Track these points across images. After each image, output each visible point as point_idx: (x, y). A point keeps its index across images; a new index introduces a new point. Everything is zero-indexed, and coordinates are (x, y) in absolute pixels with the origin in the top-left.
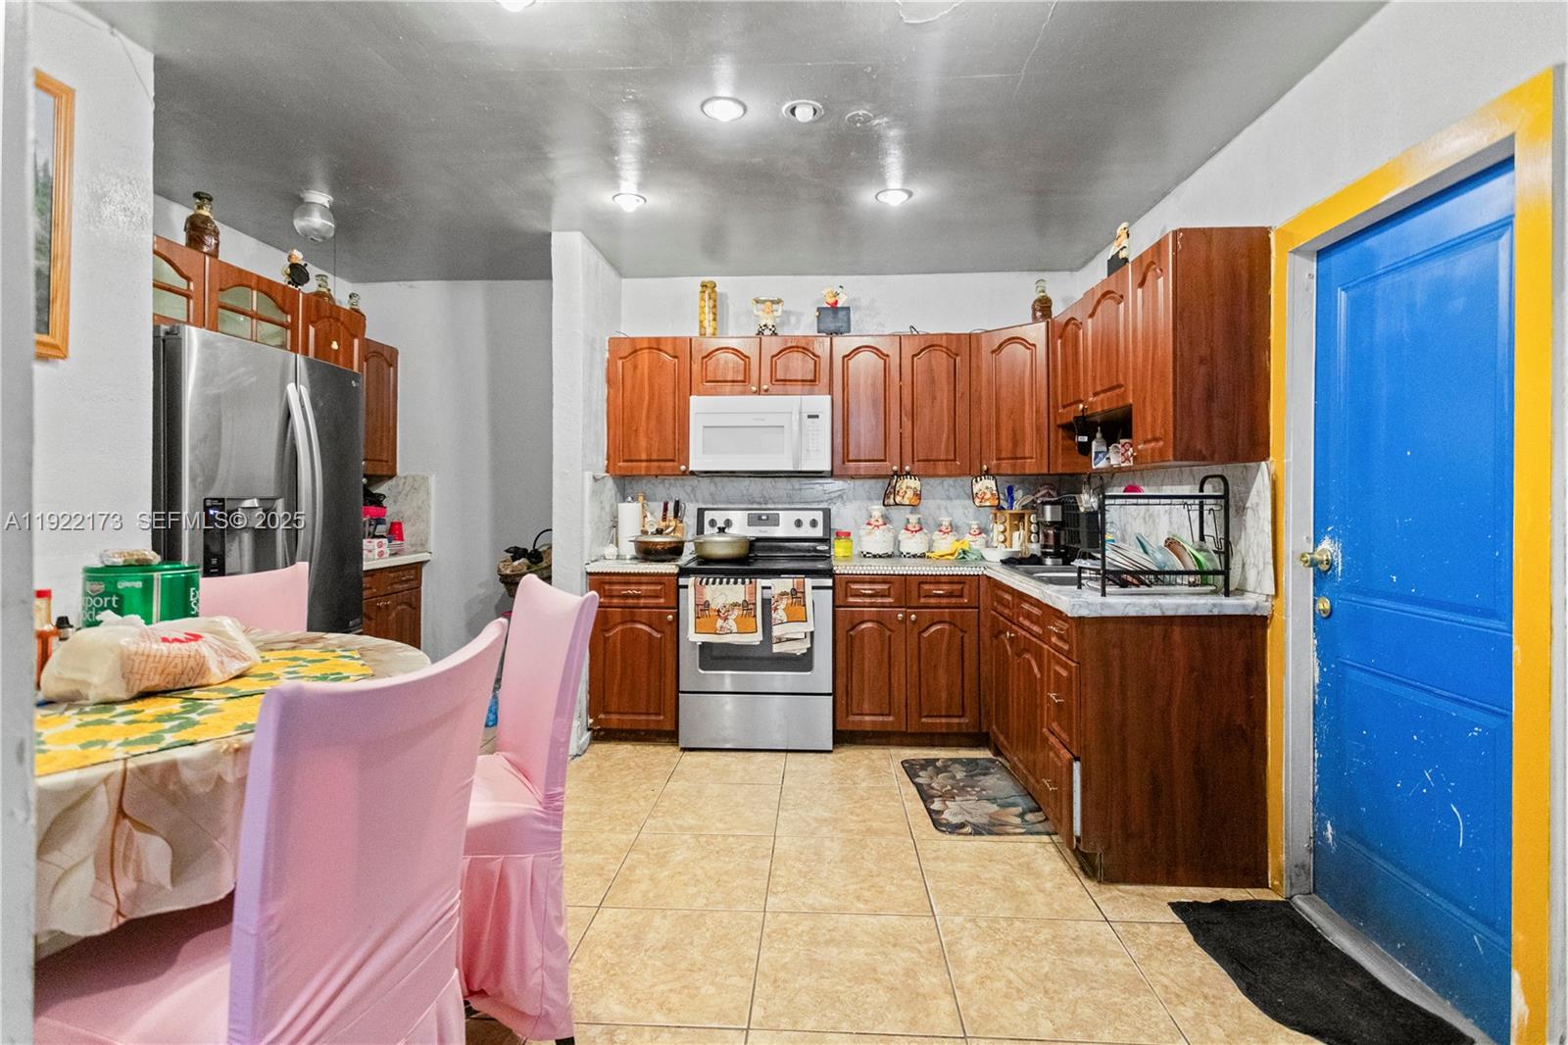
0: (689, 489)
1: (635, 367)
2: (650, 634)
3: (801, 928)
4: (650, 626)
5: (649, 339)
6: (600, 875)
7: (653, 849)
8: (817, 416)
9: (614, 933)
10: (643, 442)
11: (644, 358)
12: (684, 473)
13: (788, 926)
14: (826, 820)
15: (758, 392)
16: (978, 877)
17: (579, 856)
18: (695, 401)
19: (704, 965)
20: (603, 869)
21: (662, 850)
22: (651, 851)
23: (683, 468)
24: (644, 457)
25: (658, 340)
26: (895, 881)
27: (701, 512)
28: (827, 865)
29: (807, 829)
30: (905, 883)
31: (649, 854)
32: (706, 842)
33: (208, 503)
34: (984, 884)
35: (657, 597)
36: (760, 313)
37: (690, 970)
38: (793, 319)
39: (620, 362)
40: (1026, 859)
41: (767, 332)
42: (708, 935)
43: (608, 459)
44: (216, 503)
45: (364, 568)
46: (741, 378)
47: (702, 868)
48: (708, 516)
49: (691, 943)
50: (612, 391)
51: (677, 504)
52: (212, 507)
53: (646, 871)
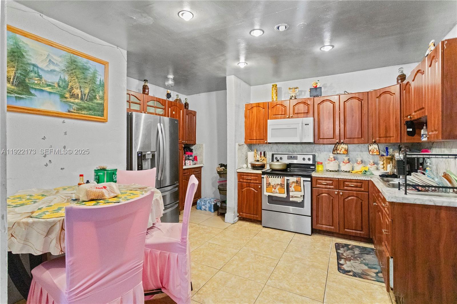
0: (270, 148)
1: (252, 112)
2: (254, 191)
3: (274, 293)
4: (254, 189)
5: (256, 103)
6: (224, 260)
7: (241, 256)
8: (308, 124)
9: (220, 279)
10: (255, 134)
11: (255, 109)
12: (266, 143)
13: (270, 291)
14: (299, 258)
15: (289, 118)
16: (348, 293)
17: (221, 253)
18: (269, 121)
19: (240, 296)
20: (225, 259)
21: (244, 257)
22: (240, 257)
23: (266, 142)
24: (255, 139)
25: (259, 103)
26: (314, 286)
27: (273, 155)
28: (292, 274)
29: (291, 260)
30: (317, 287)
31: (239, 257)
32: (257, 257)
33: (138, 153)
34: (349, 296)
35: (256, 180)
36: (291, 92)
37: (235, 297)
38: (303, 93)
39: (248, 111)
40: (372, 291)
41: (293, 98)
42: (245, 287)
43: (245, 139)
44: (140, 153)
45: (184, 168)
46: (283, 113)
47: (253, 265)
48: (275, 156)
49: (239, 288)
50: (246, 120)
51: (264, 153)
52: (139, 154)
53: (236, 263)
